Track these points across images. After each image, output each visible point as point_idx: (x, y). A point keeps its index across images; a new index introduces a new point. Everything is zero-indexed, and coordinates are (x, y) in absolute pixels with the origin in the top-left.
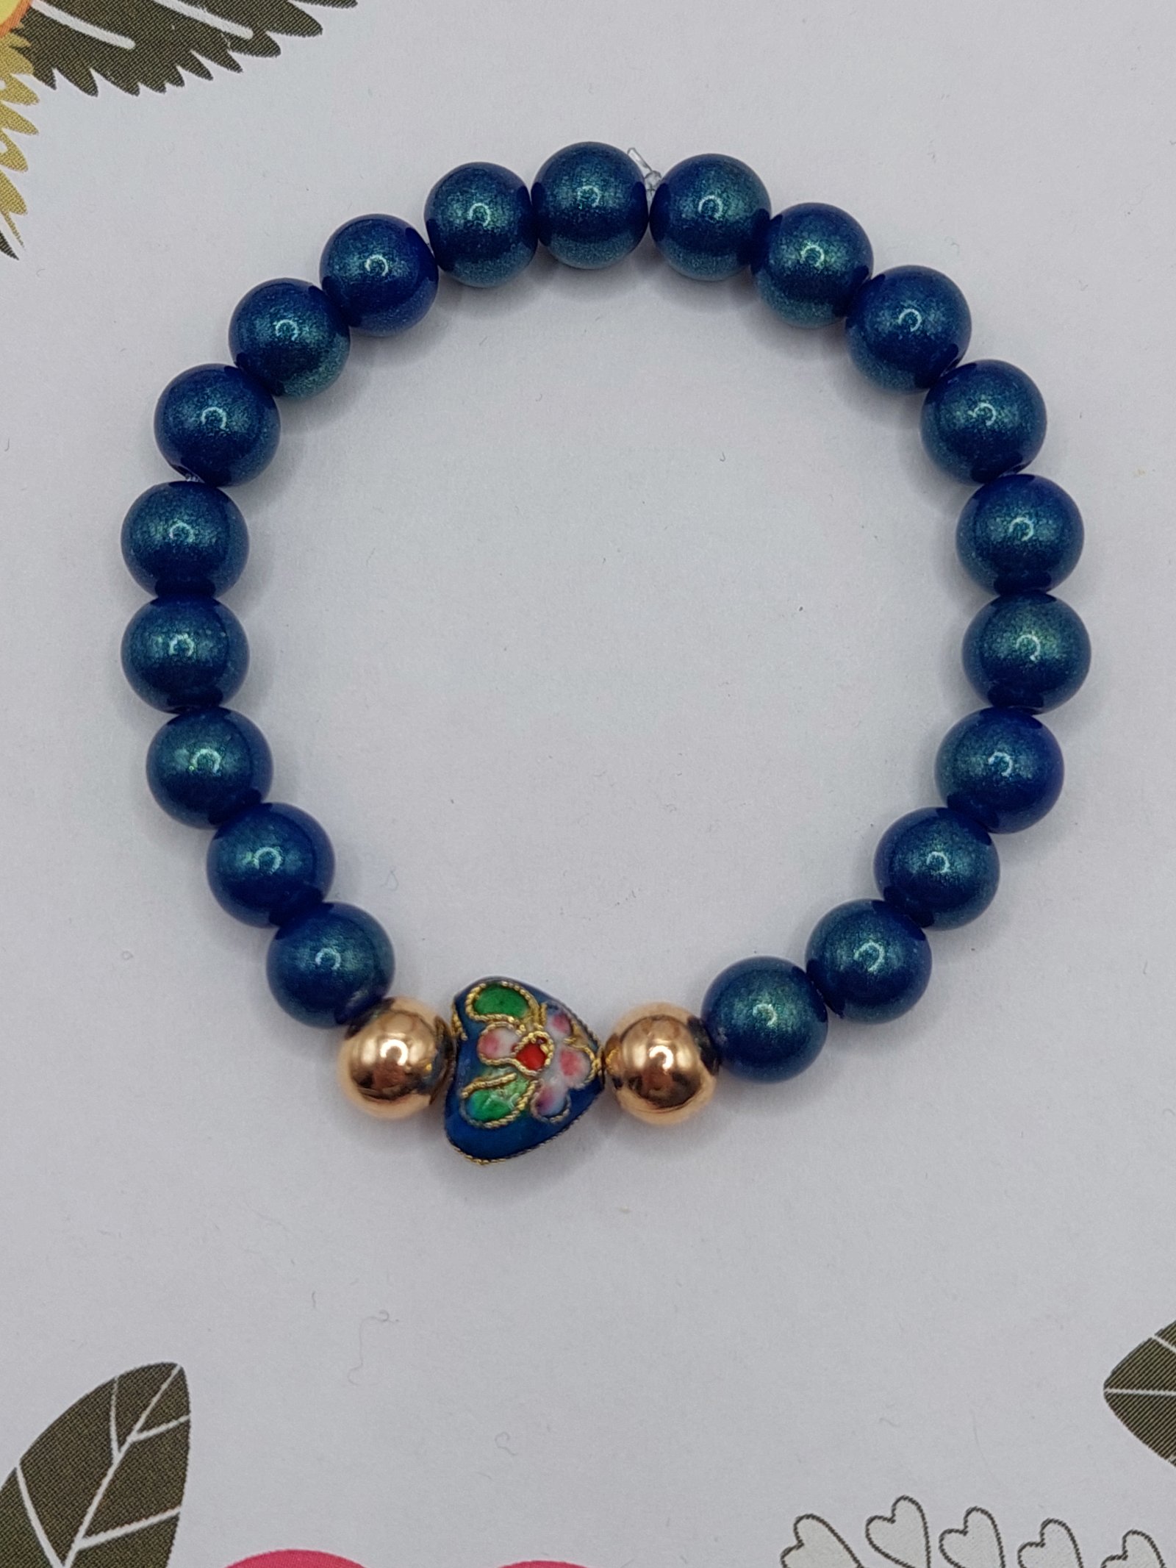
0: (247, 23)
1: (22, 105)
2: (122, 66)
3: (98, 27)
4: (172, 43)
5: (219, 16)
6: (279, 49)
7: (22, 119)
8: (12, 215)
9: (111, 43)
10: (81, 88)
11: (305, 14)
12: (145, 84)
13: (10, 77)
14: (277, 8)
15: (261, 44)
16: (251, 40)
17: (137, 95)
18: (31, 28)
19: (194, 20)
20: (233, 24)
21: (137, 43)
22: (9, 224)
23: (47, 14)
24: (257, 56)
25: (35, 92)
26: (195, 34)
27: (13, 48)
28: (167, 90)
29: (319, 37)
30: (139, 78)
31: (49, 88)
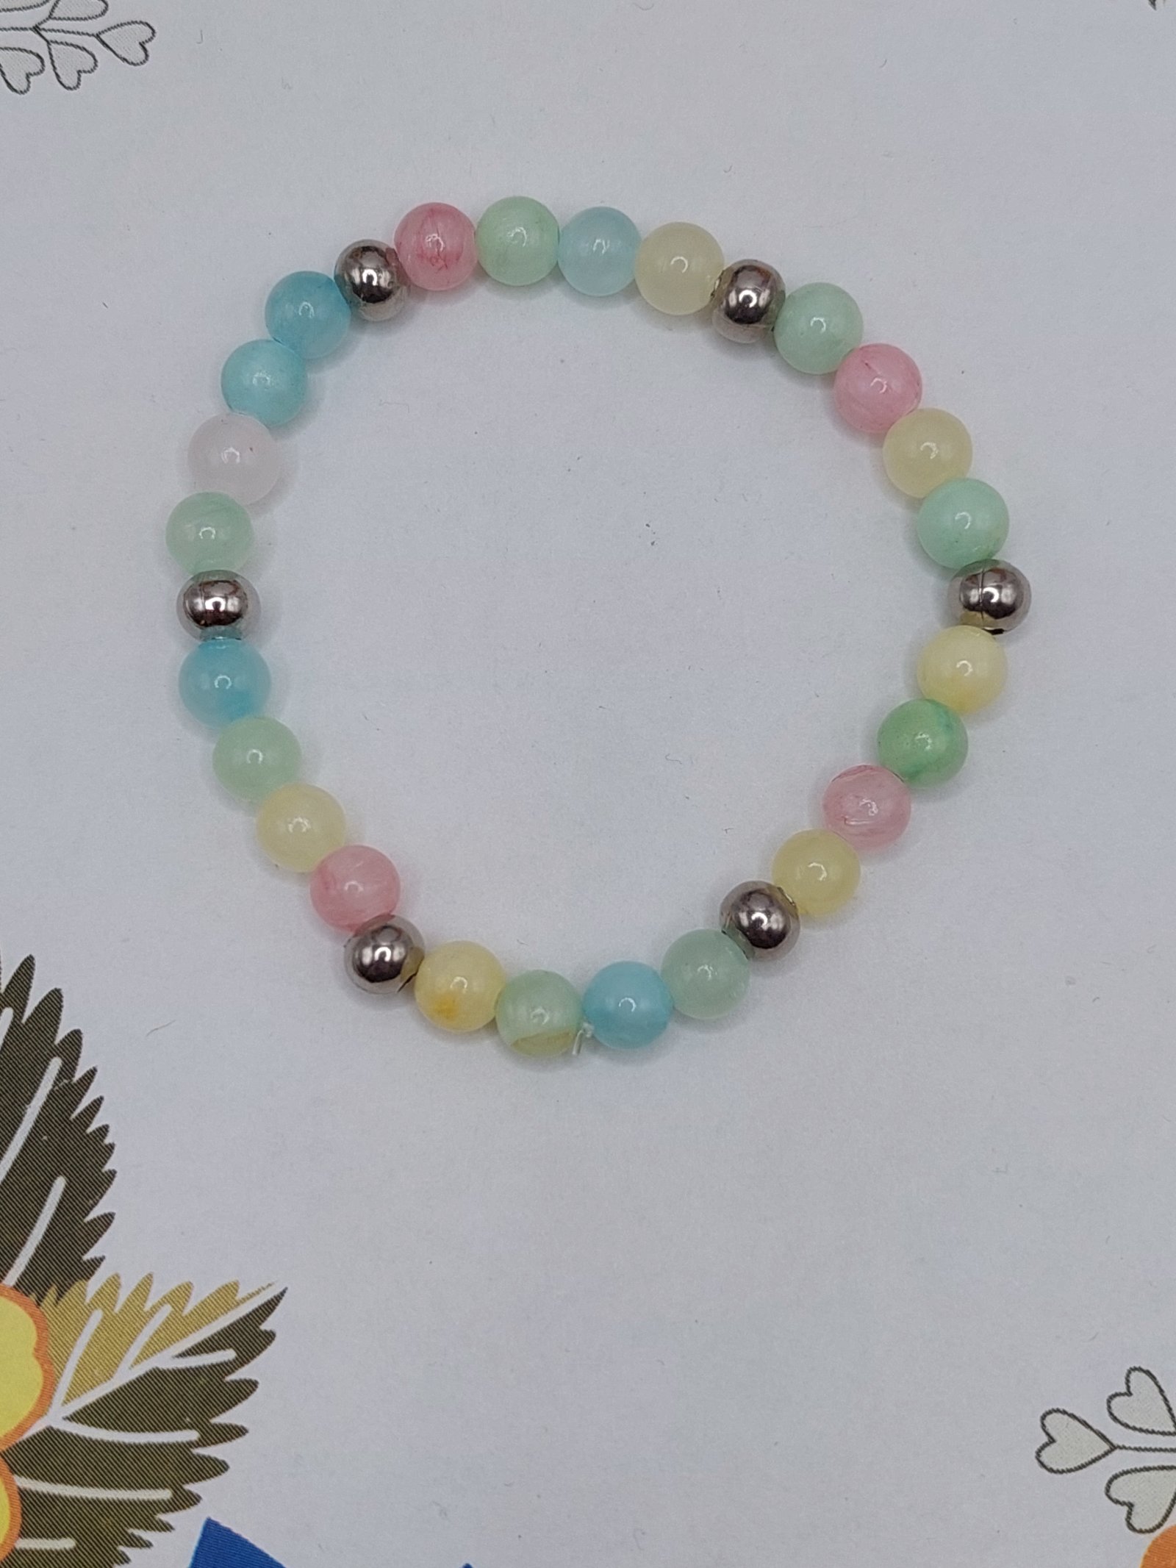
0: (44, 1063)
1: (119, 1292)
2: (83, 1189)
3: (39, 1215)
4: (63, 1140)
5: (35, 1092)
6: (74, 1031)
7: (135, 1291)
8: (239, 1296)
9: (58, 1201)
10: (105, 1231)
11: (38, 1006)
12: (104, 1164)
13: (89, 1305)
14: (31, 1034)
15: (68, 1049)
16: (62, 1059)
17: (115, 1172)
18: (37, 1285)
19: (38, 1117)
20: (45, 1078)
21: (60, 1174)
22: (248, 1299)
23: (22, 1269)
24: (80, 1052)
25: (107, 1277)
26: (54, 1116)
27: (57, 1302)
28: (111, 1142)
29: (64, 992)
30: (97, 1170)
31: (103, 1264)
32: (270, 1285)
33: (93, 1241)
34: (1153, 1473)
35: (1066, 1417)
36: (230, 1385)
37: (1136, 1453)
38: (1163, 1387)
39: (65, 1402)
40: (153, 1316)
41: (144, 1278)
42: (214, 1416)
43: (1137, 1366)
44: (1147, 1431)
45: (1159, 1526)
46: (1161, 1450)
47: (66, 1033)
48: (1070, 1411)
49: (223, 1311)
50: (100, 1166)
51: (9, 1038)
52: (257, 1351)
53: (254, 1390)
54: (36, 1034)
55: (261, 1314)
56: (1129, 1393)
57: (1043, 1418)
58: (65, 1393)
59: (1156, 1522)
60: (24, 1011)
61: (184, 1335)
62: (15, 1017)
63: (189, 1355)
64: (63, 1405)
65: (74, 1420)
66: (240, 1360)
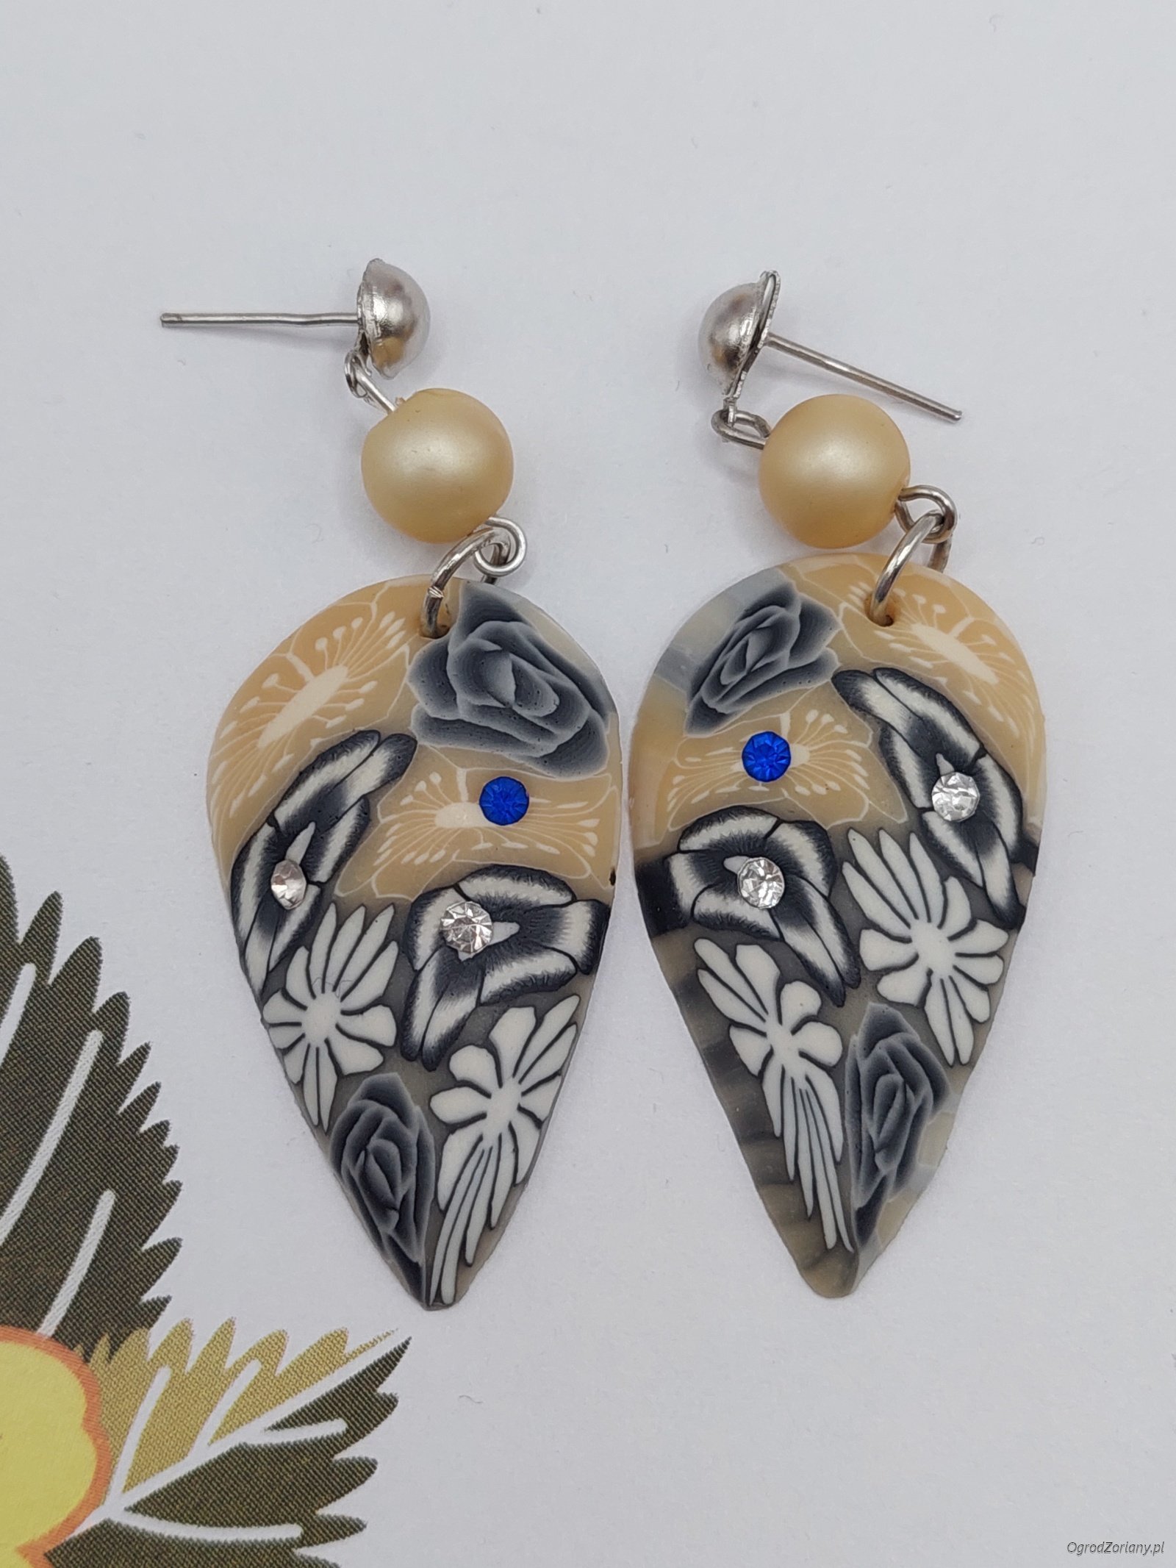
0: (80, 1038)
1: (191, 1343)
2: (139, 1208)
3: (82, 1242)
4: (108, 1140)
5: (69, 1077)
6: (118, 994)
7: (212, 1342)
8: (349, 1349)
9: (106, 1223)
10: (170, 1262)
11: (69, 961)
12: (165, 1174)
13: (152, 1360)
14: (60, 999)
15: (110, 1019)
16: (104, 1033)
17: (181, 1185)
18: (83, 1335)
19: (75, 1110)
20: (81, 1057)
21: (107, 1187)
22: (360, 1352)
23: (62, 1314)
24: (126, 1024)
25: (174, 1325)
26: (95, 1109)
27: (110, 1358)
28: (173, 1144)
29: (102, 942)
30: (156, 1182)
31: (169, 1306)
33: (154, 1277)
36: (340, 1465)
39: (128, 1487)
40: (236, 1376)
41: (223, 1325)
42: (320, 1507)
47: (107, 998)
49: (327, 1368)
50: (160, 1175)
51: (32, 1005)
52: (374, 1422)
53: (373, 1472)
54: (67, 1000)
55: (377, 1373)
58: (126, 1478)
60: (50, 968)
61: (278, 1401)
62: (39, 975)
63: (286, 1427)
64: (124, 1491)
65: (139, 1511)
66: (352, 1433)
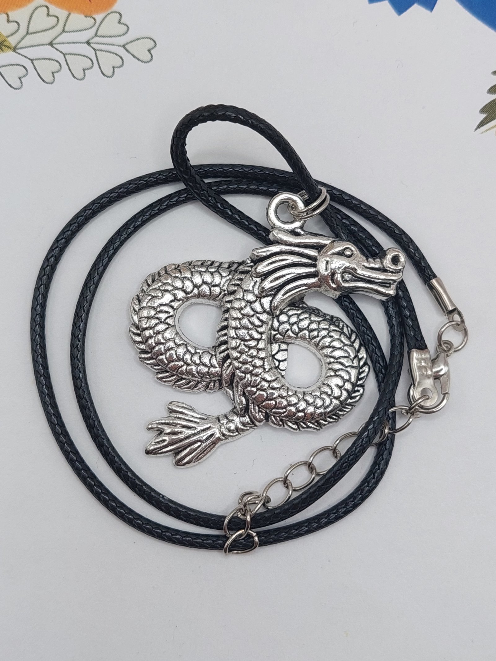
32: (482, 133)
34: (108, 34)
35: (142, 60)
37: (114, 44)
38: (99, 69)
43: (109, 78)
44: (108, 52)
45: (108, 14)
46: (103, 44)
48: (140, 62)
56: (114, 68)
57: (151, 60)
59: (110, 16)
